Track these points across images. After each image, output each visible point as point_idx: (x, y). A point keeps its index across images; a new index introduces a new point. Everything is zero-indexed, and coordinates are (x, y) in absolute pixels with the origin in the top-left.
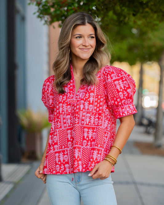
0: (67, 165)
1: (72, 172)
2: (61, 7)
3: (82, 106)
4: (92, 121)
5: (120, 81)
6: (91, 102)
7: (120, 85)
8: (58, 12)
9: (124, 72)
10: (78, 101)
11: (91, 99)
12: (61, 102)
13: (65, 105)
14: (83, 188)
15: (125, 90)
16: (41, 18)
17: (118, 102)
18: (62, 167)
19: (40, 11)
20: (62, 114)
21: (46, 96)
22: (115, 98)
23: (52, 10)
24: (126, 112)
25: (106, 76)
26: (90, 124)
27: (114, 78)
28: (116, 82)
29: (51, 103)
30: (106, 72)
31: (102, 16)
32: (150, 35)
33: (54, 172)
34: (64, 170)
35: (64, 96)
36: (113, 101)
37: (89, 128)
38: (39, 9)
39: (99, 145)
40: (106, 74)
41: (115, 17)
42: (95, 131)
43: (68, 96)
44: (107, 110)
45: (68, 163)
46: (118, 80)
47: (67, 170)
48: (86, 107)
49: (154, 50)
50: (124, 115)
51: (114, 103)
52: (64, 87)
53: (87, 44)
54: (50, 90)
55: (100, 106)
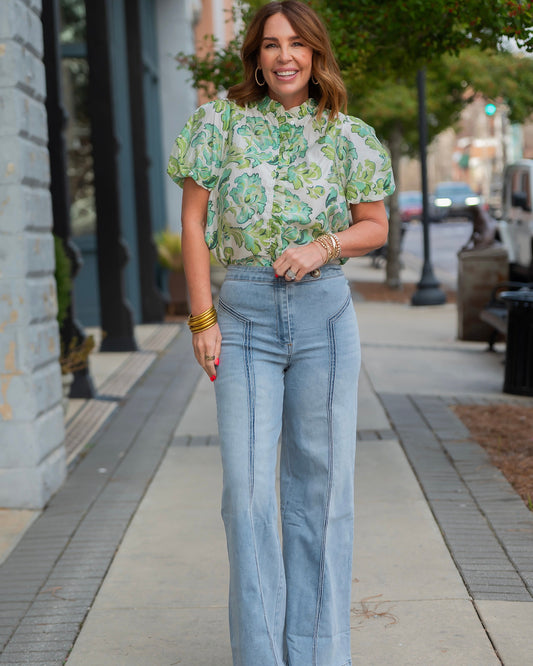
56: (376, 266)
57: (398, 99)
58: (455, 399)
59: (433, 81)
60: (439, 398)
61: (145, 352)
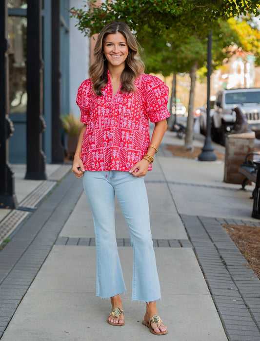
0: (102, 163)
1: (106, 169)
2: (101, 20)
3: (120, 110)
4: (129, 125)
5: (158, 89)
6: (129, 107)
7: (158, 93)
8: (98, 25)
9: (160, 80)
10: (116, 105)
11: (129, 104)
12: (99, 105)
13: (103, 108)
14: (117, 183)
15: (162, 96)
16: (82, 30)
17: (157, 108)
18: (97, 164)
19: (81, 23)
20: (100, 116)
21: (83, 98)
22: (154, 105)
23: (92, 23)
24: (162, 117)
25: (145, 85)
26: (127, 127)
27: (153, 87)
28: (155, 90)
29: (87, 104)
30: (144, 81)
31: (138, 29)
32: (183, 48)
33: (90, 169)
34: (99, 167)
35: (102, 99)
36: (152, 107)
37: (126, 131)
38: (80, 22)
39: (137, 148)
40: (145, 83)
41: (150, 30)
42: (131, 134)
43: (106, 99)
44: (143, 115)
45: (103, 161)
46: (156, 88)
47: (102, 168)
48: (124, 111)
49: (186, 61)
50: (161, 119)
51: (153, 109)
52: (102, 90)
53: (117, 52)
54: (87, 93)
55: (137, 111)
56: (179, 137)
57: (197, 49)
58: (224, 220)
59: (216, 41)
60: (215, 219)
61: (50, 180)
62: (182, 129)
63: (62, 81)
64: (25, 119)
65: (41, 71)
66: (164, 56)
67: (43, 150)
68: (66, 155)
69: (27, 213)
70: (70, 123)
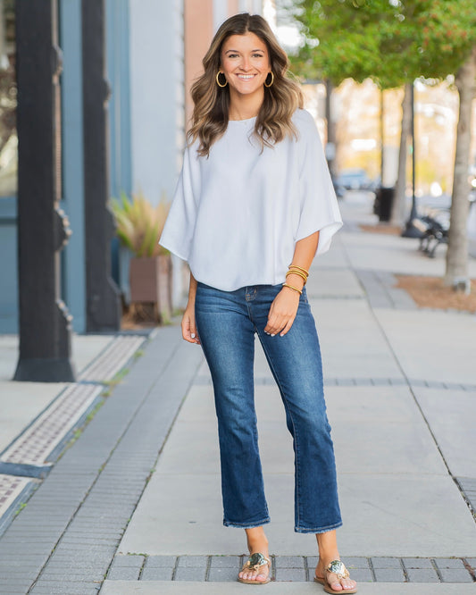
61: (84, 382)
62: (434, 229)
63: (112, 106)
64: (12, 213)
65: (55, 80)
66: (385, 35)
67: (64, 298)
68: (126, 308)
69: (25, 481)
70: (135, 222)
